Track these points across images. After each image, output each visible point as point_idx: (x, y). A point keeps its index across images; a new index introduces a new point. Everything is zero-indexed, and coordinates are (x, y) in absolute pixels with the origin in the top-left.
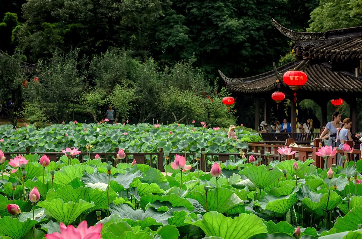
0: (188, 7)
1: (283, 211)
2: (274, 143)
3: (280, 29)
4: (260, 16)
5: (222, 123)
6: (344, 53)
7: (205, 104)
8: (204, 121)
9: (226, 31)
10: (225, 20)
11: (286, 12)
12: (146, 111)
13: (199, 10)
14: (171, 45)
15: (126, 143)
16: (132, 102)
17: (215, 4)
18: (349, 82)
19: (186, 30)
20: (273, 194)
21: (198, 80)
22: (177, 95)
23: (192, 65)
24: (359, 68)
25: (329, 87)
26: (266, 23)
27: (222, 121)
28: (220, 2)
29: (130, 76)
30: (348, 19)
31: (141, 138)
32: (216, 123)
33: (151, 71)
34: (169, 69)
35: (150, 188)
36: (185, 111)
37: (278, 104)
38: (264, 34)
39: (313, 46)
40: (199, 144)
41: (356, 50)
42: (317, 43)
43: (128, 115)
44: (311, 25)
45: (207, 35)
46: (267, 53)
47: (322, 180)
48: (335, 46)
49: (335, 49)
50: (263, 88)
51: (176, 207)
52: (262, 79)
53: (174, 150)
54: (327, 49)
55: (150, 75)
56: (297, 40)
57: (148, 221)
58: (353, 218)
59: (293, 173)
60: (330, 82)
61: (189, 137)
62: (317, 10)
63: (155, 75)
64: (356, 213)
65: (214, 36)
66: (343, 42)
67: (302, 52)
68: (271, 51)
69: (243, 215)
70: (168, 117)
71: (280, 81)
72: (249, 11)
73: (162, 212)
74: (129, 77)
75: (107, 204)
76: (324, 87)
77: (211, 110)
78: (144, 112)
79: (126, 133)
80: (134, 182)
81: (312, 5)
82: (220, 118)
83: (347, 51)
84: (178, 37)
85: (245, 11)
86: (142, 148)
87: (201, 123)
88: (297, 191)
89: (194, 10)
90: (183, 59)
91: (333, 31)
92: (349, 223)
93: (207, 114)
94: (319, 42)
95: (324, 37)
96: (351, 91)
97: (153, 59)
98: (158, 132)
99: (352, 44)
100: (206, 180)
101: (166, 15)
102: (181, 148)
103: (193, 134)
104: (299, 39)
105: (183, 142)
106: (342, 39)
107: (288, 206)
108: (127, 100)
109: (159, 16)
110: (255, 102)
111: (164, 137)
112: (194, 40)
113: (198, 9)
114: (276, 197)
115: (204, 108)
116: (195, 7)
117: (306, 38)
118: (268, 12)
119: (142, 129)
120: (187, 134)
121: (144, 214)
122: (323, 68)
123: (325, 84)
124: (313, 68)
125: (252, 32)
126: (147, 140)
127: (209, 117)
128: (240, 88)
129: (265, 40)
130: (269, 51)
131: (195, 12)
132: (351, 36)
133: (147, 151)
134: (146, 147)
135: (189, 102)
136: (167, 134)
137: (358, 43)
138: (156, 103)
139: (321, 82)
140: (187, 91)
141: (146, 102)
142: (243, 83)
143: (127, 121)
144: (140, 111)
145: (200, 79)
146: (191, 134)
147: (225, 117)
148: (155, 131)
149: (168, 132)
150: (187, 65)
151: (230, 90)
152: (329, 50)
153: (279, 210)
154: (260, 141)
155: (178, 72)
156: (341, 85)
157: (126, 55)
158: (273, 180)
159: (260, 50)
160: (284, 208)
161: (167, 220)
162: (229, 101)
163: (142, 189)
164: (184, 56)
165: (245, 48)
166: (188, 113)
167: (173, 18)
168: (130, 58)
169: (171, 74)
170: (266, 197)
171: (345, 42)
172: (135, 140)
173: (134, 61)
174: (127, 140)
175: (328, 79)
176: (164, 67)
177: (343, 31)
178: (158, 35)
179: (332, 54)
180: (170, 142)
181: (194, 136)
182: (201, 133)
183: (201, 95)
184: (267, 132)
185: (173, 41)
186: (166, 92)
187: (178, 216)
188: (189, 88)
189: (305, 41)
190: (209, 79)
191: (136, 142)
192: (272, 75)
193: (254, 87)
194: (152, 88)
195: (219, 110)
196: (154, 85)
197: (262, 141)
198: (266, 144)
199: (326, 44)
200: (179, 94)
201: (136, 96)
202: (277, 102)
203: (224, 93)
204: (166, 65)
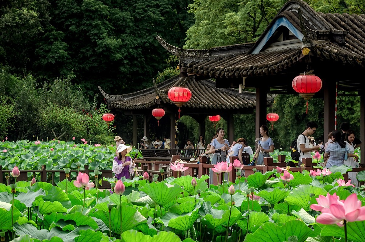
0: (67, 23)
1: (185, 228)
2: (154, 160)
3: (165, 46)
4: (138, 33)
5: (101, 140)
6: (228, 71)
7: (84, 121)
8: (83, 138)
9: (104, 49)
10: (103, 38)
11: (163, 29)
12: (25, 127)
13: (78, 27)
14: (51, 61)
15: (6, 161)
16: (11, 118)
17: (93, 22)
18: (226, 98)
19: (65, 46)
20: (174, 211)
21: (77, 96)
22: (57, 111)
23: (71, 81)
24: (243, 85)
25: (207, 103)
26: (143, 41)
27: (101, 138)
28: (97, 20)
29: (9, 92)
30: (223, 37)
31: (21, 155)
32: (95, 140)
33: (30, 87)
34: (48, 85)
35: (52, 206)
36: (64, 128)
37: (159, 120)
38: (142, 51)
39: (197, 63)
40: (80, 161)
41: (240, 67)
42: (202, 60)
43: (7, 132)
44: (187, 43)
45: (86, 52)
46: (145, 69)
47: (220, 196)
48: (219, 63)
49: (219, 66)
50: (143, 105)
51: (80, 226)
52: (142, 96)
53: (55, 167)
54: (211, 66)
55: (29, 91)
56: (181, 57)
57: (54, 240)
58: (263, 234)
59: (188, 189)
60: (208, 99)
61: (69, 154)
62: (192, 28)
63: (34, 91)
64: (265, 230)
65: (92, 54)
66: (227, 58)
67: (187, 69)
68: (149, 69)
69: (162, 233)
70: (47, 133)
71: (160, 98)
72: (127, 29)
73: (67, 231)
74: (7, 94)
75: (11, 225)
76: (202, 103)
77: (90, 127)
78: (23, 129)
79: (5, 151)
80: (36, 201)
81: (187, 22)
82: (99, 135)
83: (231, 67)
84: (58, 53)
85: (122, 29)
86: (22, 165)
87: (82, 139)
88: (199, 208)
89: (72, 28)
90: (62, 75)
91: (217, 48)
92: (258, 240)
93: (87, 131)
94: (203, 59)
95: (208, 54)
96: (228, 107)
97: (32, 75)
98: (38, 149)
99: (235, 61)
100: (101, 198)
101: (46, 31)
102: (62, 165)
103: (74, 151)
104: (183, 56)
105: (64, 159)
106: (225, 56)
107: (190, 223)
108: (6, 117)
109: (38, 32)
110: (132, 119)
111: (45, 154)
112: (73, 56)
113: (77, 25)
114: (178, 214)
115: (83, 125)
116: (73, 24)
117: (190, 55)
118: (145, 29)
119: (22, 146)
120: (68, 151)
121: (49, 234)
122: (201, 85)
123: (203, 100)
124: (191, 85)
125: (131, 50)
126: (27, 157)
127: (88, 133)
128: (120, 105)
129: (143, 58)
130: (146, 68)
131: (74, 30)
132: (234, 53)
133: (27, 169)
134: (26, 164)
135: (69, 118)
136: (48, 151)
137: (241, 60)
138: (35, 119)
139: (199, 99)
140: (67, 107)
141: (25, 118)
142: (123, 99)
143: (7, 138)
144: (19, 128)
145: (79, 95)
146: (71, 150)
147: (104, 133)
148: (35, 148)
149: (49, 149)
150: (66, 82)
151: (110, 106)
152: (213, 66)
153: (181, 227)
154: (140, 158)
155: (57, 88)
156: (218, 102)
157: (5, 71)
158: (173, 197)
159: (138, 67)
160: (186, 224)
161: (74, 240)
162: (109, 118)
163: (44, 208)
164: (64, 72)
165: (123, 65)
166: (67, 129)
167: (54, 35)
168: (8, 74)
169: (50, 91)
170: (168, 214)
171: (228, 59)
172: (15, 157)
173: (13, 77)
174: (7, 158)
175: (206, 95)
176: (43, 84)
177: (226, 48)
178: (37, 51)
179: (216, 71)
180: (51, 160)
181: (75, 153)
182: (82, 149)
183: (80, 112)
184: (148, 148)
185: (53, 57)
186: (45, 109)
187: (83, 234)
188: (68, 104)
189: (189, 58)
190: (88, 96)
191: (15, 159)
192: (152, 91)
193: (134, 103)
194: (31, 105)
195: (98, 127)
196: (33, 102)
197: (142, 158)
198: (146, 160)
199: (210, 61)
200: (59, 111)
201: (15, 112)
202: (158, 118)
203: (103, 109)
204: (45, 82)
